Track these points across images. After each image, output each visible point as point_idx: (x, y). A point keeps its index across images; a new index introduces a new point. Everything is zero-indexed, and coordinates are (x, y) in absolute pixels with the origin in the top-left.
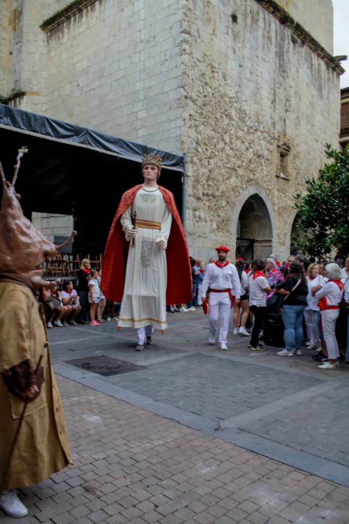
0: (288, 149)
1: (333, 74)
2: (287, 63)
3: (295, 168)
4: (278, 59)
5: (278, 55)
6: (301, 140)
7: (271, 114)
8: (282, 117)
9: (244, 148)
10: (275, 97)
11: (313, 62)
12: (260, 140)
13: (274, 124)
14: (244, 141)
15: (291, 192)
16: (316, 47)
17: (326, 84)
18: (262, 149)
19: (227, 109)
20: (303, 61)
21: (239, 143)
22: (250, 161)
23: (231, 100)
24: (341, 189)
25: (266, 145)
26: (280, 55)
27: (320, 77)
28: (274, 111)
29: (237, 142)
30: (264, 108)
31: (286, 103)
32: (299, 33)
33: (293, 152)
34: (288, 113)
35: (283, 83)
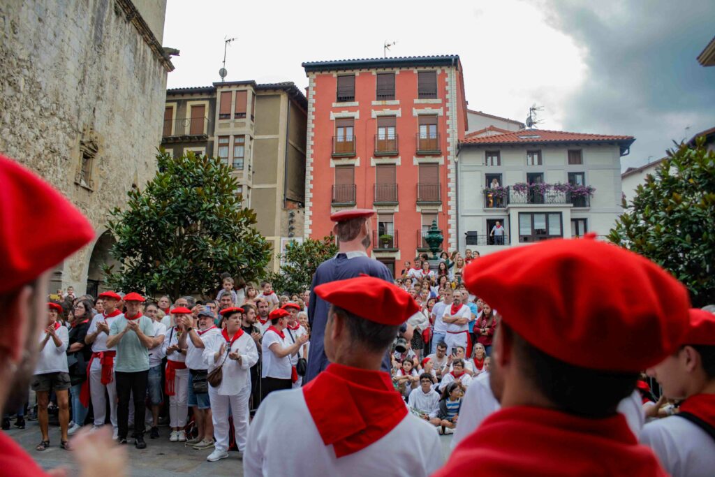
0: (95, 150)
1: (160, 68)
2: (105, 37)
3: (101, 176)
4: (94, 27)
5: (95, 22)
6: (113, 142)
7: (76, 98)
8: (91, 105)
9: (32, 135)
10: (84, 76)
11: (138, 47)
12: (58, 129)
13: (79, 112)
14: (34, 126)
15: (93, 207)
16: (143, 29)
17: (151, 78)
18: (58, 143)
19: (12, 74)
20: (125, 41)
21: (25, 126)
22: (40, 156)
23: (20, 63)
24: (176, 207)
25: (64, 138)
26: (97, 24)
27: (144, 66)
28: (81, 95)
29: (22, 125)
30: (68, 87)
31: (98, 88)
32: (126, 6)
33: (100, 155)
34: (100, 102)
35: (97, 60)
